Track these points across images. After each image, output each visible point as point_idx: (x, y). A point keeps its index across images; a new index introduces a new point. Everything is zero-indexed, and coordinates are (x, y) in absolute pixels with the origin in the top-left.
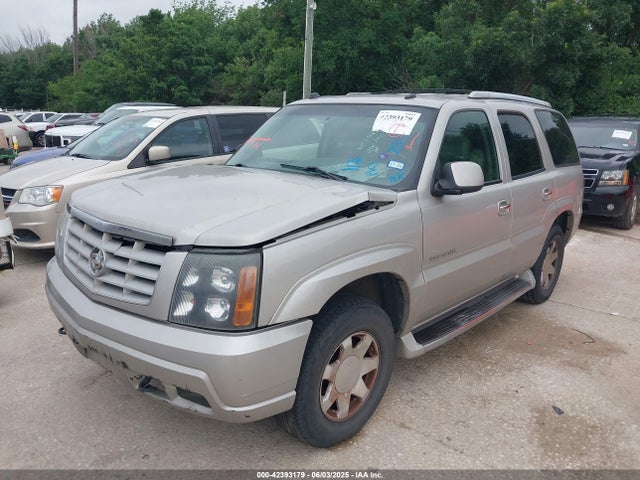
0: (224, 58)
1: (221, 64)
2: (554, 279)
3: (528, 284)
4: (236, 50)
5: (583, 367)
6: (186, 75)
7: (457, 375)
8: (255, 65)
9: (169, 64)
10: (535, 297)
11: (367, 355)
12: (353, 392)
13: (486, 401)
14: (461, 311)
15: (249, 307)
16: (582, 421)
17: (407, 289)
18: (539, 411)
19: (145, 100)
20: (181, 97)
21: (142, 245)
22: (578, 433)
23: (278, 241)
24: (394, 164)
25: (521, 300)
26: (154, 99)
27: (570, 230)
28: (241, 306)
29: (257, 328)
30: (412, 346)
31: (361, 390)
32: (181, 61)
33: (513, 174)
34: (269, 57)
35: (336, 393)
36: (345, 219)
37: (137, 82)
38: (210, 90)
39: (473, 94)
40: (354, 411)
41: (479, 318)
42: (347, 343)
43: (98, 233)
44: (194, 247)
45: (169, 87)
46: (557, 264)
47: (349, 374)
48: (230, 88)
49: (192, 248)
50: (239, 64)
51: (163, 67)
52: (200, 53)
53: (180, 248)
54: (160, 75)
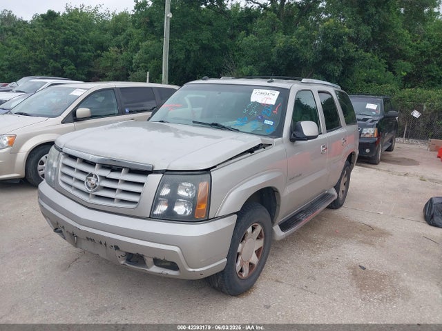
0: (102, 47)
1: (99, 52)
2: (345, 193)
3: (333, 196)
4: (110, 42)
5: (371, 244)
6: (74, 58)
7: (300, 251)
8: (125, 53)
9: (62, 50)
10: (336, 205)
11: (258, 238)
12: (250, 261)
13: (321, 265)
14: (300, 212)
15: (204, 207)
16: (377, 273)
17: (279, 197)
18: (352, 269)
19: (43, 75)
20: (71, 74)
21: (128, 170)
22: (376, 279)
23: (218, 167)
24: (267, 122)
25: (329, 207)
26: (50, 74)
27: (353, 163)
28: (199, 206)
29: (208, 219)
30: (279, 233)
31: (254, 259)
32: (71, 49)
33: (327, 129)
34: (137, 48)
35: (242, 262)
36: (250, 154)
37: (36, 61)
38: (91, 69)
39: (304, 80)
40: (251, 273)
41: (311, 216)
42: (250, 230)
43: (92, 164)
44: (167, 171)
45: (62, 66)
46: (347, 184)
47: (249, 249)
48: (107, 69)
49: (165, 172)
50: (113, 52)
51: (59, 52)
52: (84, 43)
53: (157, 172)
54: (56, 58)
